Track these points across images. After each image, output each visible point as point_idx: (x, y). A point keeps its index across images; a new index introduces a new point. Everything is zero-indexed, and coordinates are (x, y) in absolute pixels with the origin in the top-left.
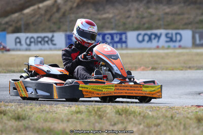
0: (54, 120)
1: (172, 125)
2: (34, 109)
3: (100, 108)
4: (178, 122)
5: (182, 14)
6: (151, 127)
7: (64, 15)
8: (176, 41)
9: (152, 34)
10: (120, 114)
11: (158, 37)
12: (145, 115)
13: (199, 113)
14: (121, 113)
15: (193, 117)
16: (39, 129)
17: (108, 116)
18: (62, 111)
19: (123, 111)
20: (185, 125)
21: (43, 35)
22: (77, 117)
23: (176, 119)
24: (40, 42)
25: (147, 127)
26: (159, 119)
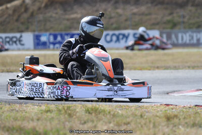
0: (24, 119)
1: (142, 123)
2: (3, 108)
3: (70, 107)
4: (148, 121)
5: (150, 14)
6: (121, 125)
7: (32, 15)
9: (120, 34)
10: (89, 113)
11: (126, 37)
12: (114, 114)
13: (168, 112)
14: (91, 112)
15: (162, 115)
16: (9, 127)
17: (78, 114)
18: (31, 110)
19: (92, 109)
20: (154, 124)
21: (11, 35)
22: (47, 116)
23: (145, 117)
24: (9, 42)
25: (117, 125)
26: (129, 117)
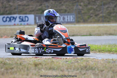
1: (20, 68)
5: (28, 5)
6: (8, 70)
8: (25, 21)
9: (11, 17)
11: (15, 19)
12: (5, 63)
13: (36, 61)
20: (27, 68)
23: (23, 65)
